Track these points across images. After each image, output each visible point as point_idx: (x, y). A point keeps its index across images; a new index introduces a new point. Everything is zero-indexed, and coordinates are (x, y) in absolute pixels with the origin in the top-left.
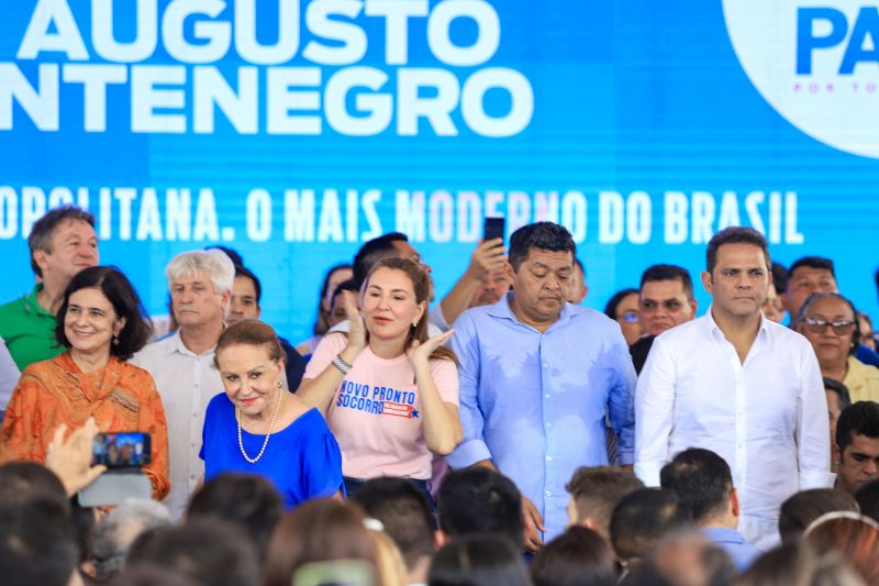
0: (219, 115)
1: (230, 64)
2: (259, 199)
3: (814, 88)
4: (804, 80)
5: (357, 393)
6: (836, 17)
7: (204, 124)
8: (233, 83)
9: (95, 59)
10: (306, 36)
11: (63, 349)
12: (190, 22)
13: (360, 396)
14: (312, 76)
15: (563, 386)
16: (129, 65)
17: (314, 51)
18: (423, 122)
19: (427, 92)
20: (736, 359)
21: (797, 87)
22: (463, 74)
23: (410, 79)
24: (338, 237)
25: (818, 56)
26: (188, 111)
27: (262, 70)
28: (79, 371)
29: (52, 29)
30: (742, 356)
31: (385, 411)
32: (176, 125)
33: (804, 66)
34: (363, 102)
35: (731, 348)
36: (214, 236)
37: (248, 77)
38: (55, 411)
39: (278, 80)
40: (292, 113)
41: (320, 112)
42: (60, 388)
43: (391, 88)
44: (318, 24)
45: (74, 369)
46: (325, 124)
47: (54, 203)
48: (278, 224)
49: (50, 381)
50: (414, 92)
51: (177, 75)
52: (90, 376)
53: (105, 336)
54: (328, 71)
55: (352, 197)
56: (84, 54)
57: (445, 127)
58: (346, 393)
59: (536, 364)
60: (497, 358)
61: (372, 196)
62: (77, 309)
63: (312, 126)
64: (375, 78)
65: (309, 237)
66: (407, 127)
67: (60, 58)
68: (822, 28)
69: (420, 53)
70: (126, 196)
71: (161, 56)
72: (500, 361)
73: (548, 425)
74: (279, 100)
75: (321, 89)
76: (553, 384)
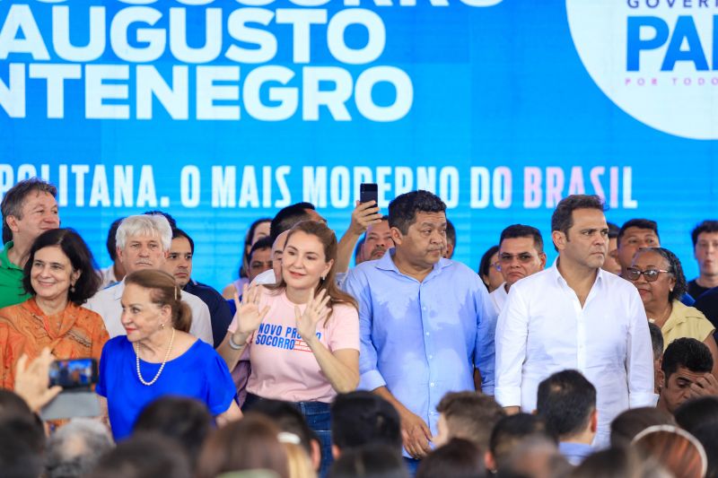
0: (157, 104)
1: (166, 63)
2: (190, 173)
3: (641, 82)
4: (633, 75)
5: (272, 333)
6: (659, 24)
7: (144, 111)
8: (169, 80)
9: (55, 59)
10: (228, 41)
11: (29, 296)
12: (133, 28)
13: (274, 335)
14: (232, 73)
15: (439, 325)
16: (83, 64)
17: (234, 53)
18: (324, 110)
19: (326, 86)
20: (577, 302)
21: (628, 81)
22: (356, 71)
23: (313, 75)
24: (255, 204)
25: (645, 56)
26: (131, 101)
27: (192, 68)
28: (43, 313)
29: (20, 35)
30: (582, 300)
31: (295, 347)
32: (122, 112)
33: (633, 64)
34: (274, 94)
35: (572, 293)
36: (153, 204)
37: (180, 74)
38: (23, 346)
39: (205, 76)
40: (216, 103)
41: (239, 102)
42: (27, 327)
43: (297, 82)
44: (237, 29)
45: (38, 312)
46: (243, 112)
47: (21, 178)
48: (206, 193)
49: (19, 322)
50: (316, 86)
51: (122, 72)
52: (52, 318)
53: (64, 285)
54: (246, 69)
55: (267, 171)
56: (46, 56)
57: (341, 114)
58: (263, 334)
59: (417, 309)
60: (386, 303)
61: (283, 171)
62: (41, 264)
63: (232, 113)
64: (284, 74)
65: (232, 204)
66: (311, 114)
67: (26, 59)
68: (647, 33)
69: (321, 54)
70: (80, 170)
71: (109, 57)
72: (388, 306)
73: (431, 357)
74: (206, 93)
75: (240, 84)
76: (432, 323)
